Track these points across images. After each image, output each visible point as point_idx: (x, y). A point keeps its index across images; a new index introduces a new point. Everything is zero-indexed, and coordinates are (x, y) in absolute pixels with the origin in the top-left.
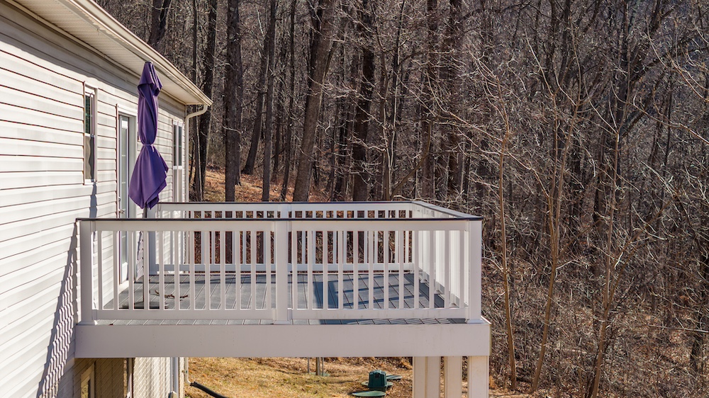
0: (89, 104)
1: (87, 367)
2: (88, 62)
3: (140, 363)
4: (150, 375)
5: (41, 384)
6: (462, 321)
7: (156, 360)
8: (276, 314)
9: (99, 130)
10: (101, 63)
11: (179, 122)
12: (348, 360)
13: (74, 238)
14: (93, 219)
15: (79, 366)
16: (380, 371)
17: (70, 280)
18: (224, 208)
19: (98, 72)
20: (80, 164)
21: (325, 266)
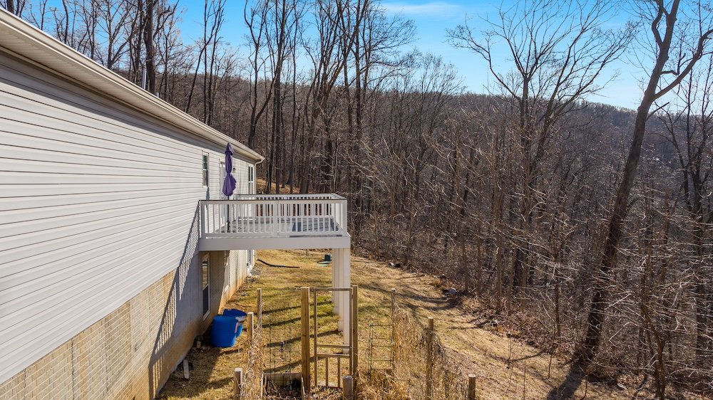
0: (205, 158)
1: (205, 254)
2: (205, 143)
3: (232, 253)
4: (237, 257)
5: (181, 260)
6: (341, 236)
7: (240, 251)
8: (273, 234)
9: (210, 168)
10: (211, 143)
11: (252, 166)
12: (319, 250)
13: (198, 207)
14: (208, 200)
15: (200, 254)
16: (328, 254)
17: (196, 223)
18: (275, 196)
19: (210, 147)
20: (202, 180)
21: (296, 217)
